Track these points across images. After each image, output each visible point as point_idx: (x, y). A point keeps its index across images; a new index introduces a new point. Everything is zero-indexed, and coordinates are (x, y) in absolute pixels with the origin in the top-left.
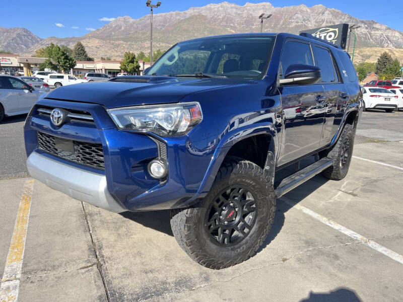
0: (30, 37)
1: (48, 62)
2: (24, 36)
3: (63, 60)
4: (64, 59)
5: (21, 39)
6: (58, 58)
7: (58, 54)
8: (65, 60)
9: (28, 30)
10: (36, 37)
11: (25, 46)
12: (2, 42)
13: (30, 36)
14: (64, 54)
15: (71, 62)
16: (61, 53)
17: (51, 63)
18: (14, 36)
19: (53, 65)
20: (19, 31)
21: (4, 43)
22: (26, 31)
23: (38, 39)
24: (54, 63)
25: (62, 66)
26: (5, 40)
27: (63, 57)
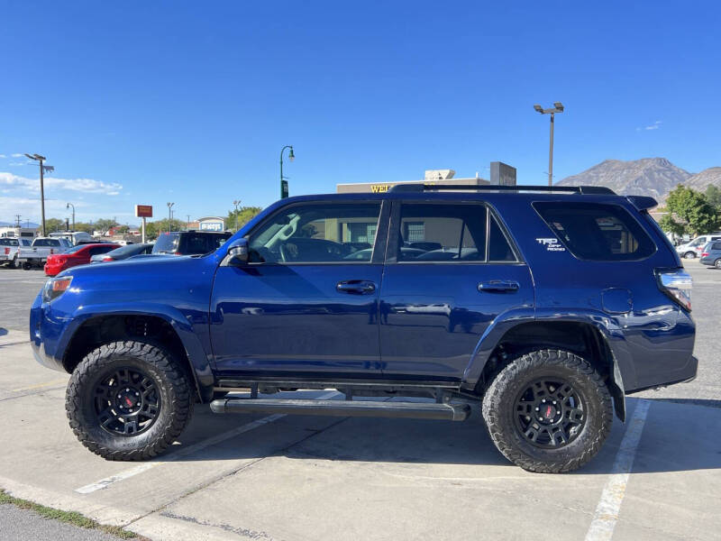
0: (669, 174)
1: (666, 221)
2: (659, 171)
3: (696, 215)
4: (699, 213)
5: (652, 179)
6: (687, 211)
7: (689, 203)
8: (702, 215)
9: (667, 159)
10: (681, 172)
11: (658, 190)
12: (618, 185)
13: (670, 170)
14: (700, 202)
15: (713, 218)
16: (694, 202)
17: (672, 222)
18: (641, 173)
19: (677, 225)
20: (649, 165)
21: (620, 187)
22: (663, 162)
23: (685, 175)
24: (678, 221)
25: (695, 227)
26: (623, 182)
27: (698, 209)
